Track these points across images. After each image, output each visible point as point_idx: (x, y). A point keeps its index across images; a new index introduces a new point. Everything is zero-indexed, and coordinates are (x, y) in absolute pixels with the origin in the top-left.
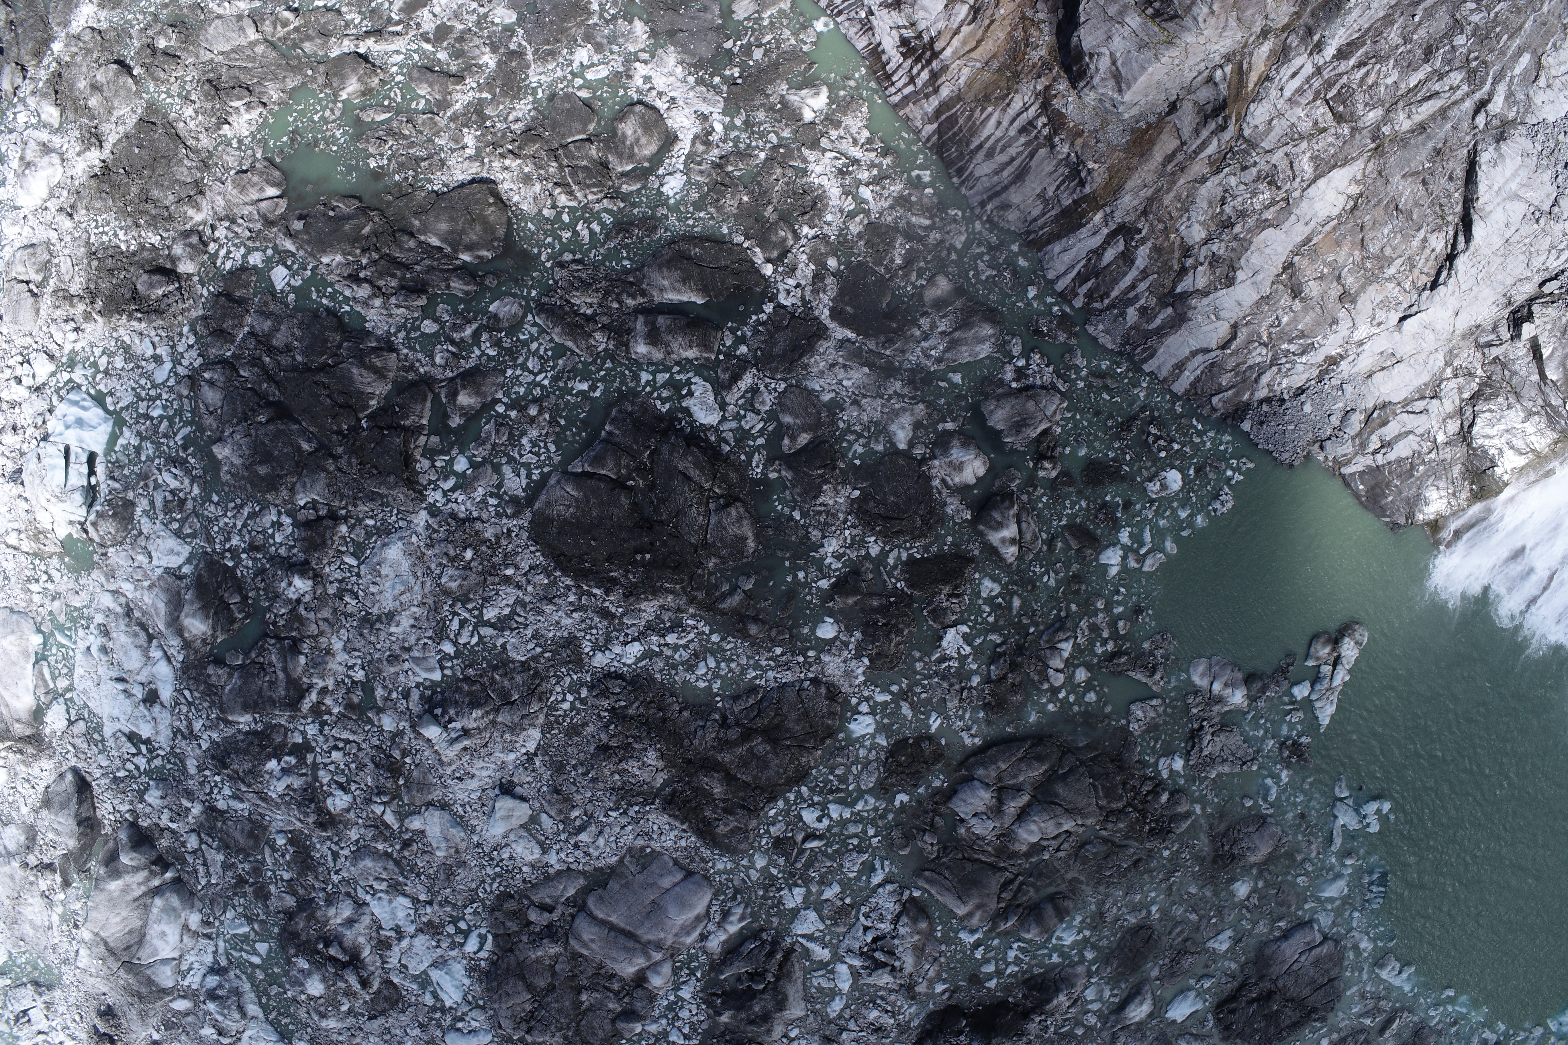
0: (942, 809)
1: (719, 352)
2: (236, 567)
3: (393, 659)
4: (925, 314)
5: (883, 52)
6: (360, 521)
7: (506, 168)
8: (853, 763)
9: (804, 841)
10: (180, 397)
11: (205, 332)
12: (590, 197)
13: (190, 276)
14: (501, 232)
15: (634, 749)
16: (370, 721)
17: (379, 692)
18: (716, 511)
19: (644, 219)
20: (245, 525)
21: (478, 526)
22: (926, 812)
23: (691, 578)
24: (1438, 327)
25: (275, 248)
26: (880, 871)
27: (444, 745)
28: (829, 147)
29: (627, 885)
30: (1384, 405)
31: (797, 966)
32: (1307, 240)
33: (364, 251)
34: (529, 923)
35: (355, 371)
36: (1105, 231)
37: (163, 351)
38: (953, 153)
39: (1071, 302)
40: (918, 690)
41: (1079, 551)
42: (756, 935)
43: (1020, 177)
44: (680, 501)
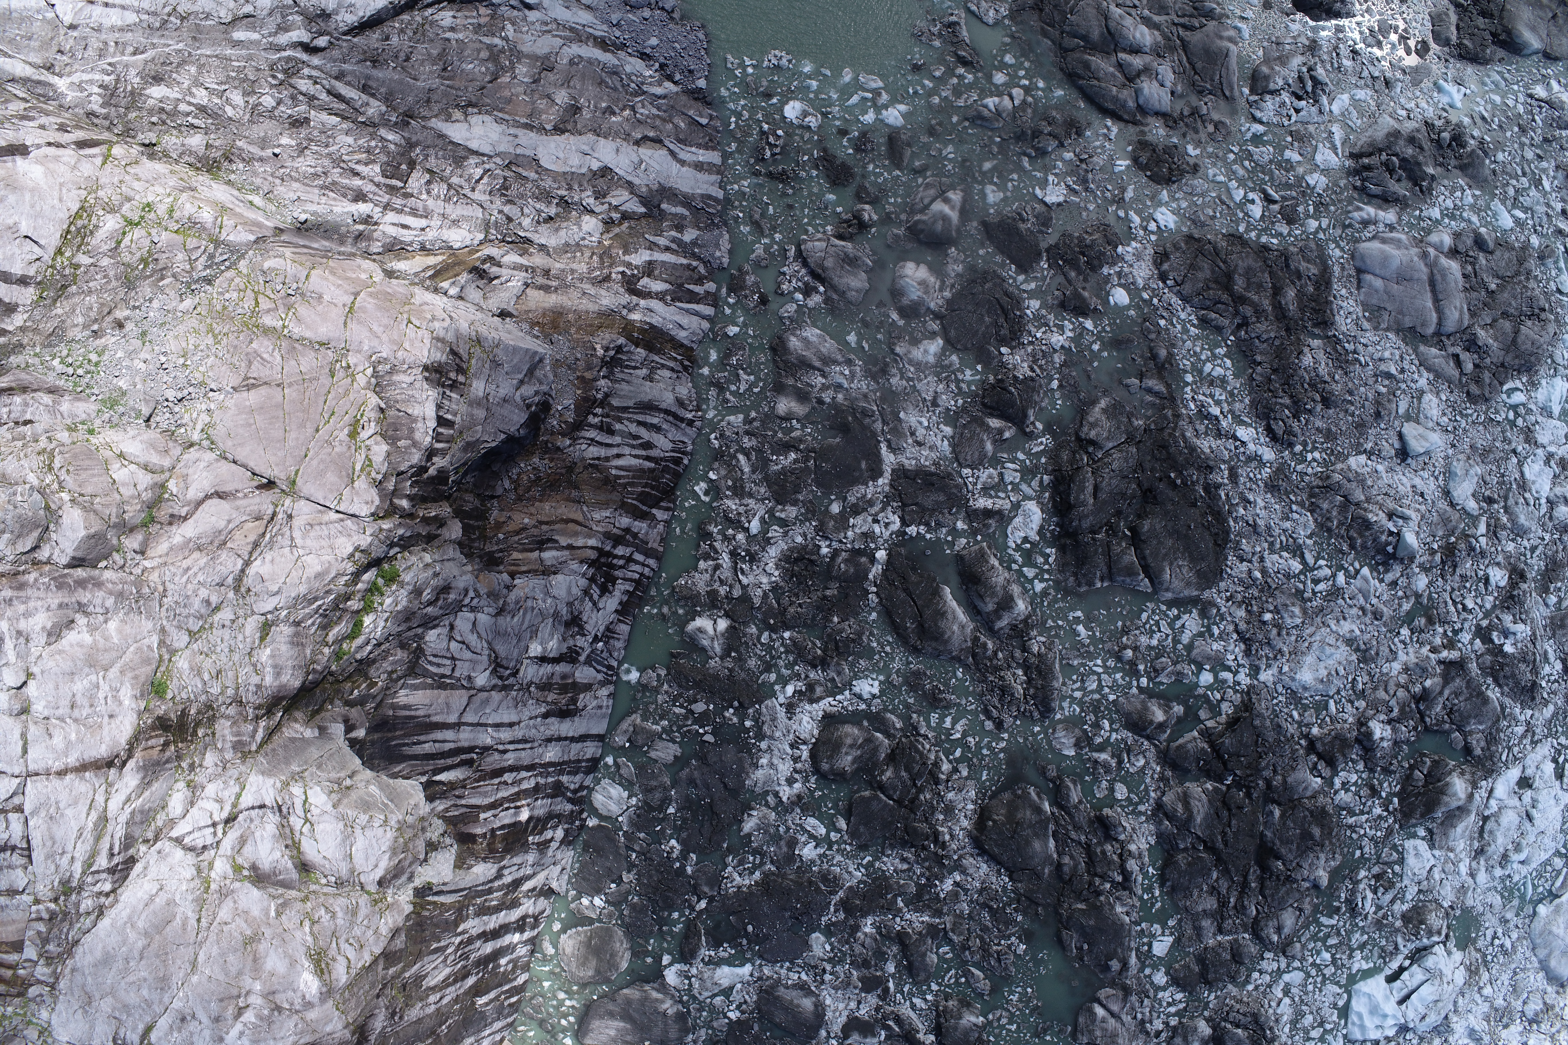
0: (1175, 114)
1: (976, 542)
2: (1395, 795)
3: (1377, 615)
4: (820, 401)
5: (620, 603)
6: (1300, 724)
7: (951, 835)
9: (1275, 202)
10: (1304, 946)
11: (1243, 969)
12: (928, 747)
13: (1208, 1020)
14: (1007, 796)
15: (1310, 379)
16: (1430, 598)
17: (1406, 606)
18: (1101, 448)
20: (1362, 813)
21: (1243, 626)
22: (1187, 125)
23: (1162, 429)
25: (1141, 970)
27: (1411, 524)
28: (738, 586)
29: (1400, 312)
31: (1359, 143)
32: (528, 127)
33: (1098, 893)
34: (1476, 366)
35: (1198, 821)
36: (642, 302)
37: (1278, 992)
38: (666, 479)
39: (714, 294)
40: (1108, 194)
41: (909, 145)
42: (1362, 190)
43: (649, 407)
44: (1115, 482)
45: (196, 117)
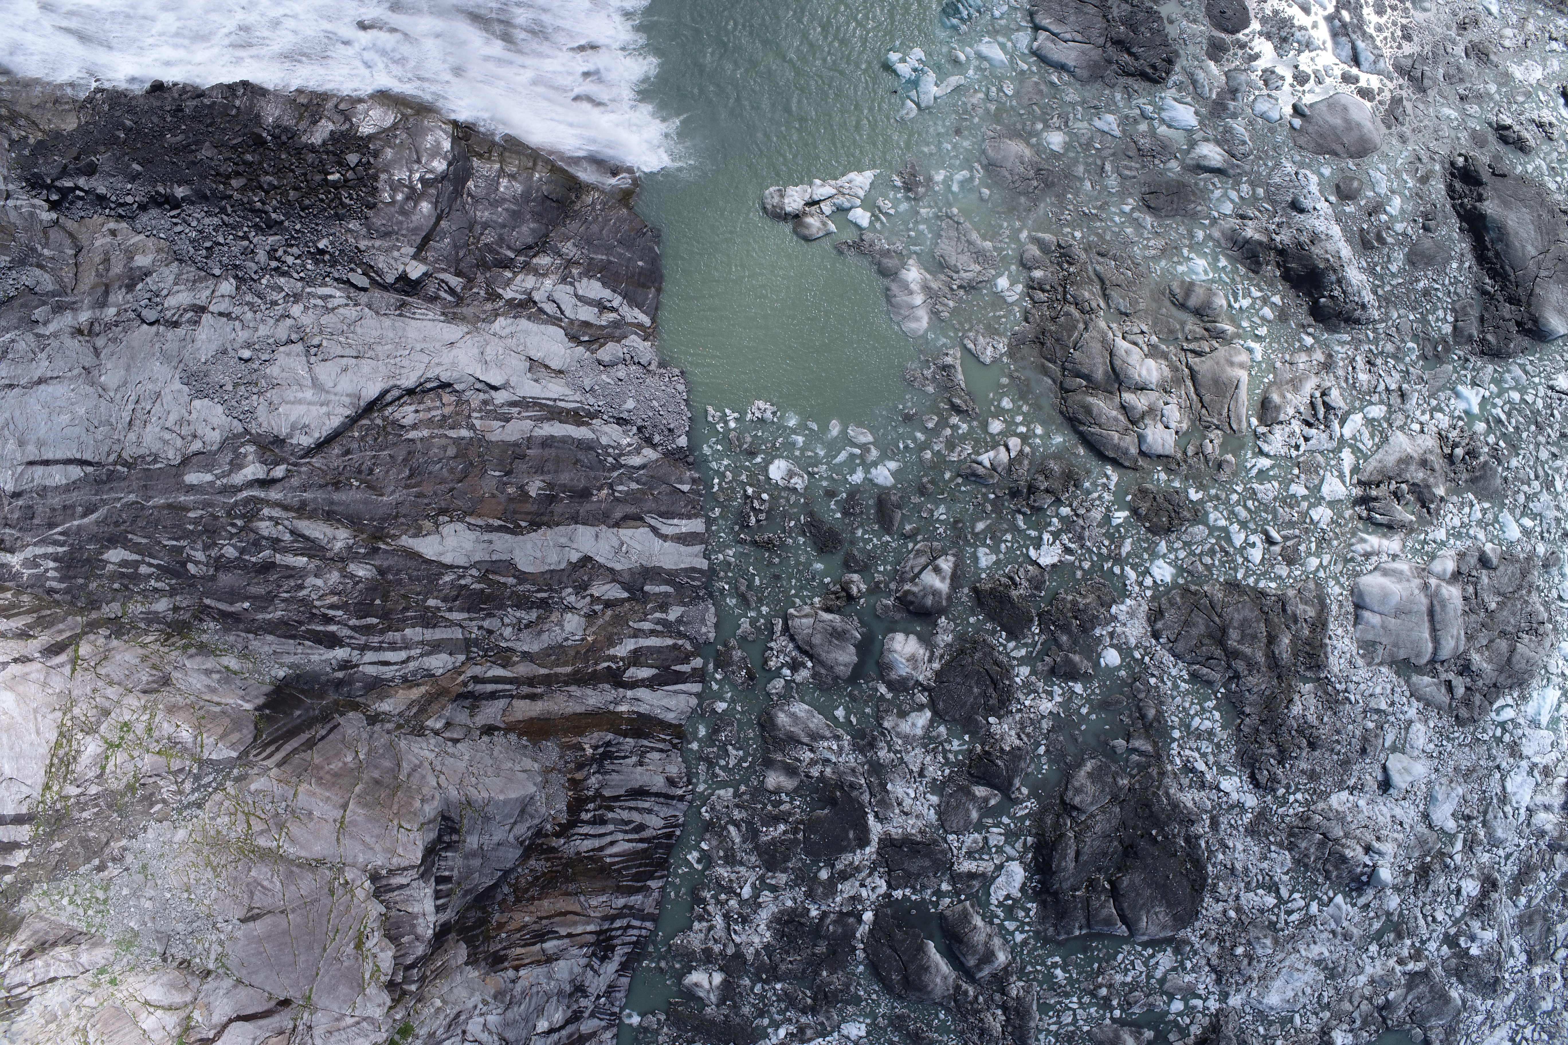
0: (1179, 455)
1: (960, 901)
3: (1347, 936)
4: (808, 776)
5: (620, 964)
6: (1265, 1037)
8: (1195, 555)
9: (1276, 544)
15: (1298, 726)
16: (1401, 915)
17: (1376, 926)
18: (1085, 812)
19: (898, 1030)
21: (1215, 961)
23: (1146, 789)
24: (476, 351)
27: (1386, 857)
28: (731, 944)
29: (1396, 646)
30: (574, 338)
31: (1369, 468)
32: (503, 529)
34: (1468, 689)
36: (629, 694)
38: (660, 854)
39: (702, 669)
40: (1104, 551)
41: (899, 507)
42: (1369, 519)
43: (640, 793)
44: (1096, 843)
45: (158, 579)
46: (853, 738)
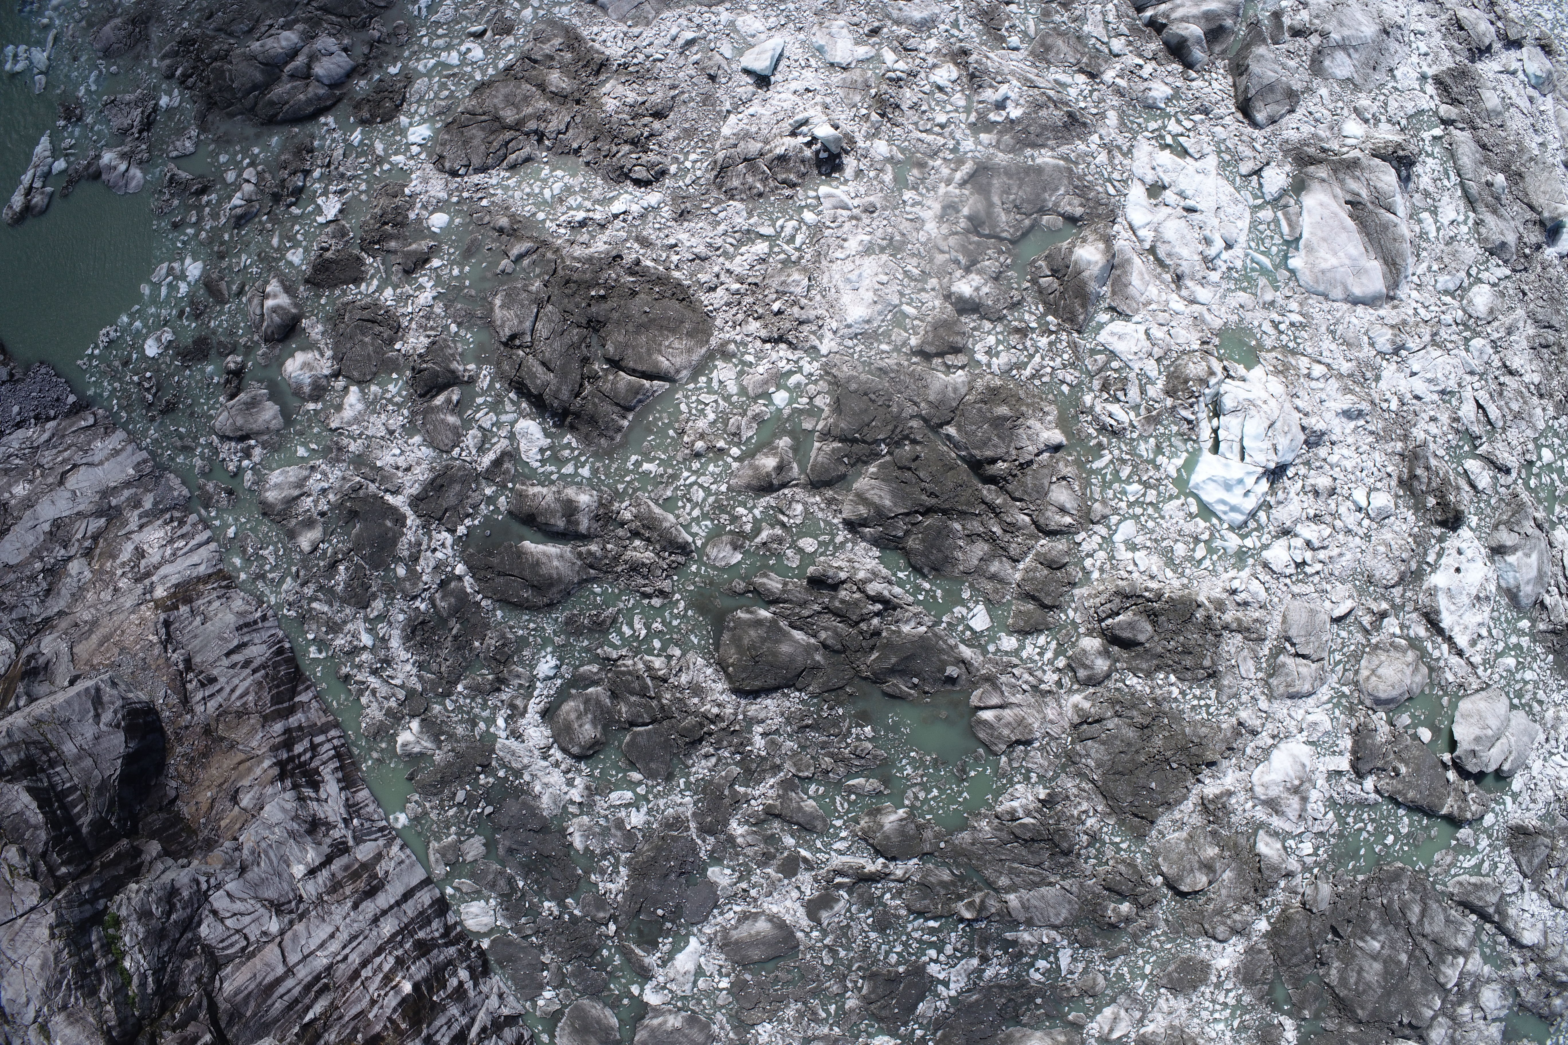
0: (360, 60)
1: (511, 490)
2: (1044, 315)
3: (870, 210)
4: (323, 514)
5: (339, 781)
6: (897, 349)
7: (719, 705)
8: (432, 101)
9: (484, 32)
10: (1103, 501)
11: (1071, 568)
12: (630, 662)
13: (1089, 634)
14: (726, 637)
15: (628, 114)
16: (902, 150)
17: (888, 177)
18: (523, 333)
19: (578, 633)
21: (763, 333)
22: (375, 58)
23: (555, 271)
25: (984, 652)
26: (423, 5)
27: (816, 120)
28: (397, 690)
33: (875, 634)
35: (888, 503)
36: (155, 578)
37: (1123, 554)
38: (284, 670)
39: (199, 521)
40: (366, 166)
44: (557, 345)
46: (324, 458)
